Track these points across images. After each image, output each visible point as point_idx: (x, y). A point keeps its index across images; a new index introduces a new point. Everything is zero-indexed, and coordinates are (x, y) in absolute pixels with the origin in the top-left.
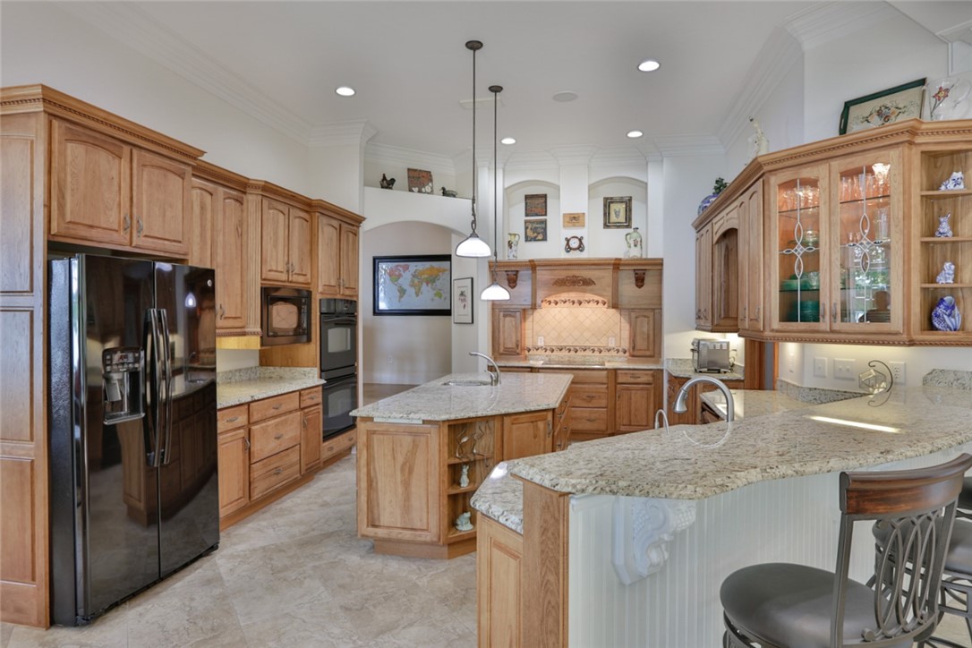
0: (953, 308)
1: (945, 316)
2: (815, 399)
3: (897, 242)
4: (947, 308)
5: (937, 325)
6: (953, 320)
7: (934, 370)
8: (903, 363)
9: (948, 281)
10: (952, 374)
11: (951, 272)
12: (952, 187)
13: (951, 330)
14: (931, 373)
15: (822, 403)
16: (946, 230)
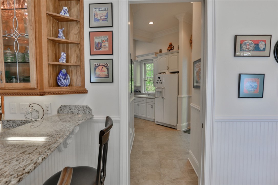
0: (66, 75)
1: (62, 79)
2: (10, 126)
3: (32, 35)
4: (63, 75)
5: (59, 84)
6: (65, 81)
7: (61, 106)
8: (50, 103)
9: (63, 62)
10: (68, 107)
11: (64, 57)
12: (63, 14)
13: (65, 86)
14: (60, 107)
15: (14, 127)
16: (61, 35)
